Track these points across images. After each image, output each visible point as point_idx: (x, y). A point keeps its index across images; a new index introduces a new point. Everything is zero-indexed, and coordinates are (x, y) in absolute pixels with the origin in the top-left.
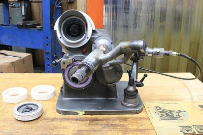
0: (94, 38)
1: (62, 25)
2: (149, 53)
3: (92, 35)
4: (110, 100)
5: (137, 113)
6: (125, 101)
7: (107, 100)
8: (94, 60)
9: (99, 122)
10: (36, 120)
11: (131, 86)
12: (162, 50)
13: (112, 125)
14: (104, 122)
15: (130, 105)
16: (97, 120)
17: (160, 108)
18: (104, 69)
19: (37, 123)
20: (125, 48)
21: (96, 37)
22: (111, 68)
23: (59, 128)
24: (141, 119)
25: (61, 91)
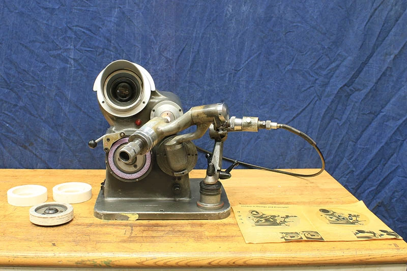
0: (153, 103)
1: (106, 83)
2: (236, 125)
3: (151, 98)
4: (179, 200)
5: (220, 218)
6: (201, 201)
7: (175, 201)
8: (152, 131)
9: (160, 228)
10: (64, 226)
11: (211, 176)
12: (255, 120)
13: (180, 231)
14: (168, 228)
15: (209, 206)
16: (157, 225)
17: (256, 212)
18: (168, 149)
19: (66, 228)
20: (198, 116)
21: (157, 101)
22: (179, 147)
23: (99, 234)
24: (225, 225)
25: (102, 188)
